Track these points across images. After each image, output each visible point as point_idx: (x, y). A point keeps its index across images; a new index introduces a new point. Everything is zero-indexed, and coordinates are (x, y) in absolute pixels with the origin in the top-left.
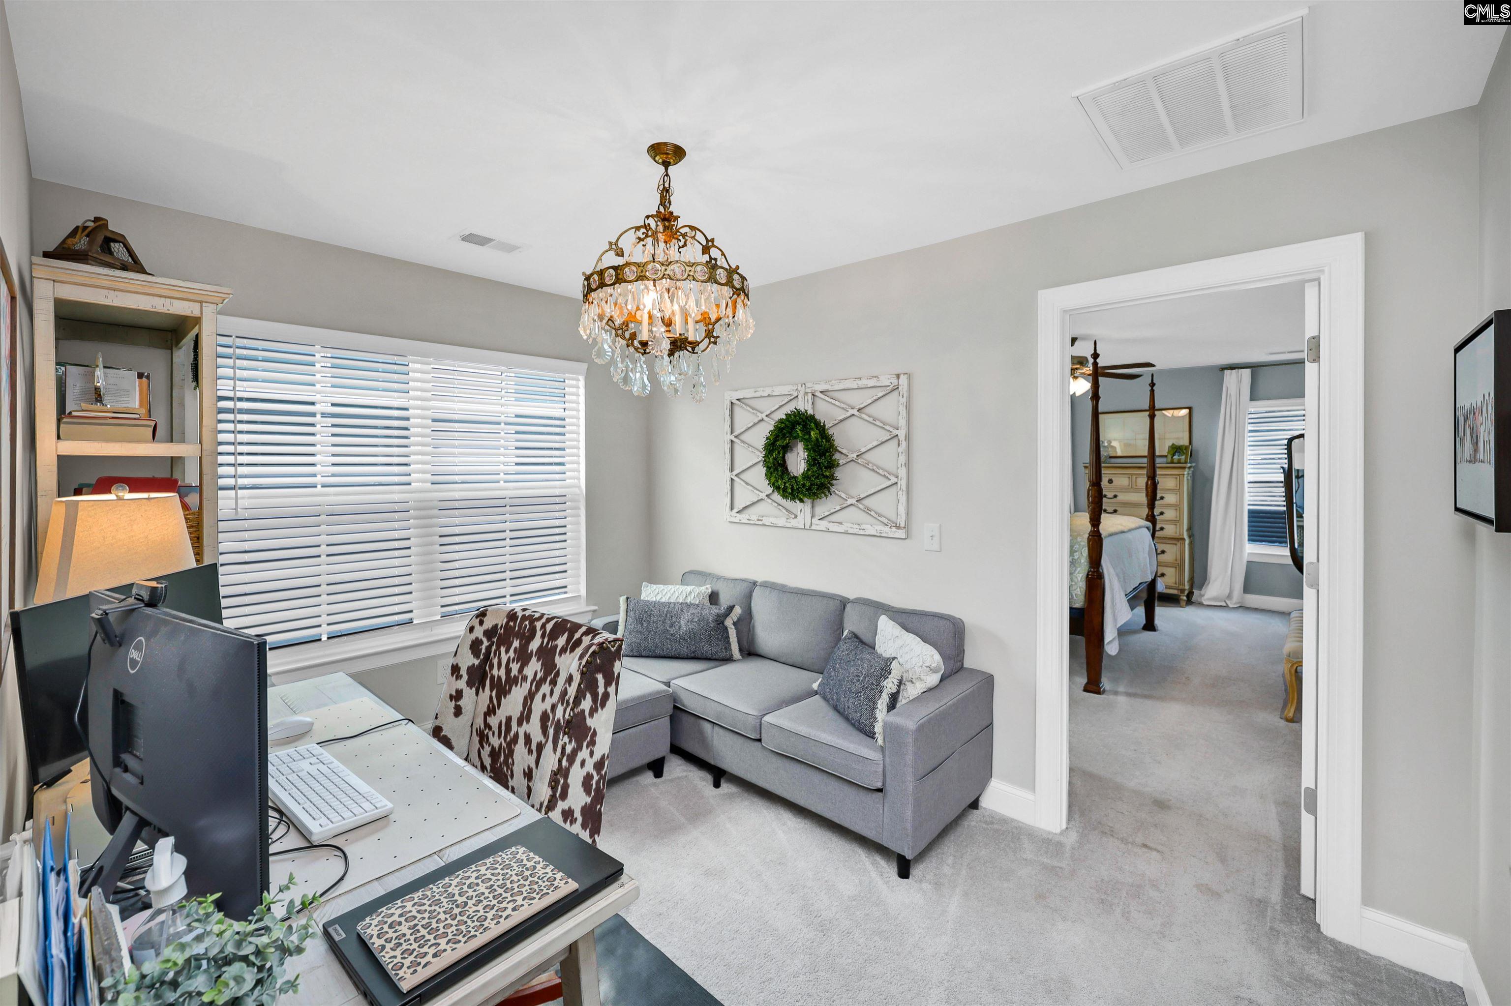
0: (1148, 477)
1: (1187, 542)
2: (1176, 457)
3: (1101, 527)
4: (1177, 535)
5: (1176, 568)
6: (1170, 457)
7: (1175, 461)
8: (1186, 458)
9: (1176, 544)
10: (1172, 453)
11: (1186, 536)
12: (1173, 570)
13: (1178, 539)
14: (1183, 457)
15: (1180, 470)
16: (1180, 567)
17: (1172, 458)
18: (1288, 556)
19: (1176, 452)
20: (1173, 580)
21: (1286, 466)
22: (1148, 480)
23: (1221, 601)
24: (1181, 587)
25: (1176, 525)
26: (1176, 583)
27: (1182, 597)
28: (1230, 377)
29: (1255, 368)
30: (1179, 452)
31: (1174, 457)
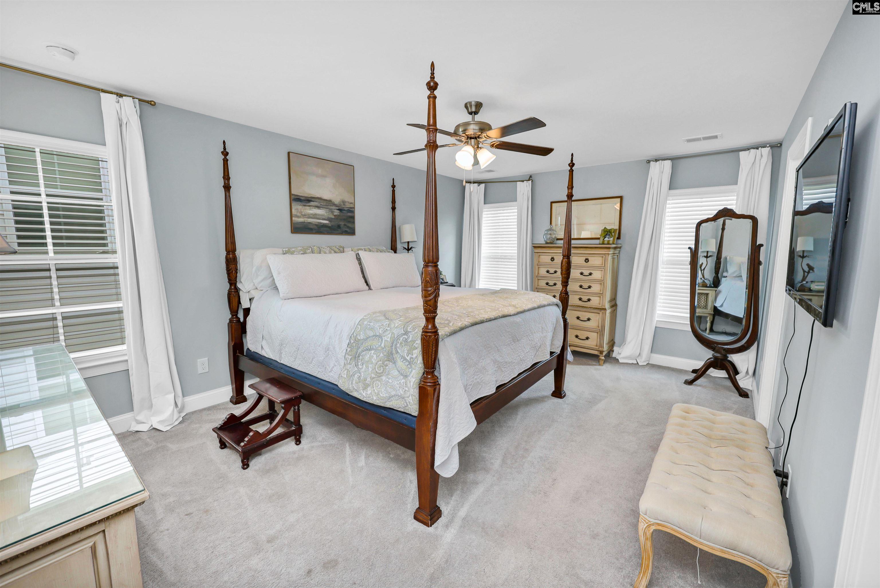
0: (564, 256)
1: (608, 311)
2: (606, 239)
3: (438, 321)
4: (600, 306)
5: (598, 333)
6: (602, 239)
7: (606, 242)
8: (614, 240)
9: (599, 313)
10: (604, 235)
11: (607, 306)
12: (595, 334)
13: (600, 309)
14: (612, 239)
15: (606, 250)
16: (601, 332)
17: (603, 240)
18: (688, 324)
19: (607, 235)
20: (595, 343)
21: (693, 247)
22: (563, 258)
23: (632, 359)
24: (600, 349)
25: (600, 297)
26: (597, 346)
27: (601, 357)
28: (655, 168)
29: (674, 159)
30: (609, 235)
31: (605, 239)
